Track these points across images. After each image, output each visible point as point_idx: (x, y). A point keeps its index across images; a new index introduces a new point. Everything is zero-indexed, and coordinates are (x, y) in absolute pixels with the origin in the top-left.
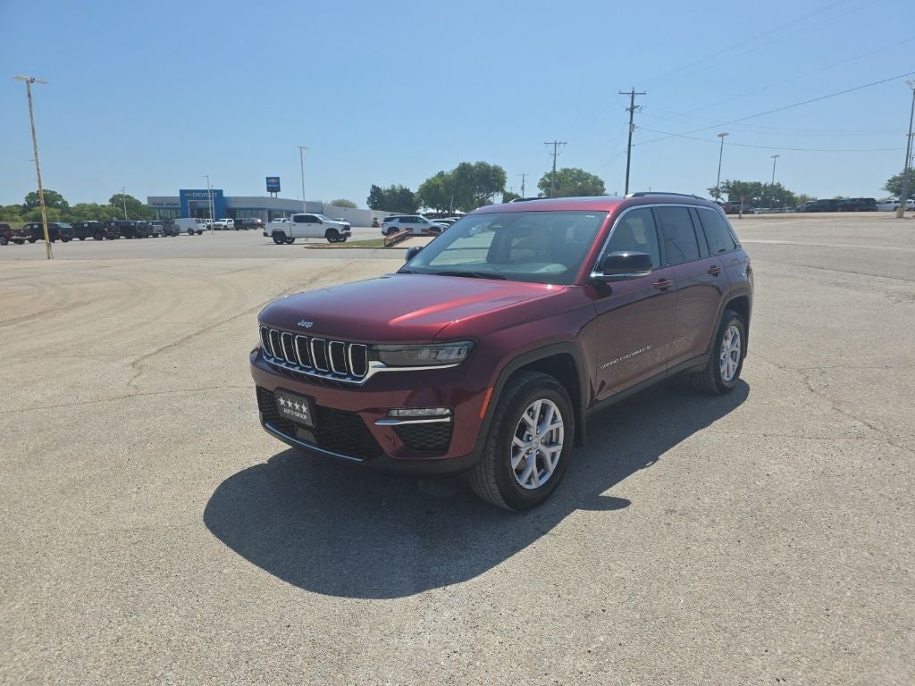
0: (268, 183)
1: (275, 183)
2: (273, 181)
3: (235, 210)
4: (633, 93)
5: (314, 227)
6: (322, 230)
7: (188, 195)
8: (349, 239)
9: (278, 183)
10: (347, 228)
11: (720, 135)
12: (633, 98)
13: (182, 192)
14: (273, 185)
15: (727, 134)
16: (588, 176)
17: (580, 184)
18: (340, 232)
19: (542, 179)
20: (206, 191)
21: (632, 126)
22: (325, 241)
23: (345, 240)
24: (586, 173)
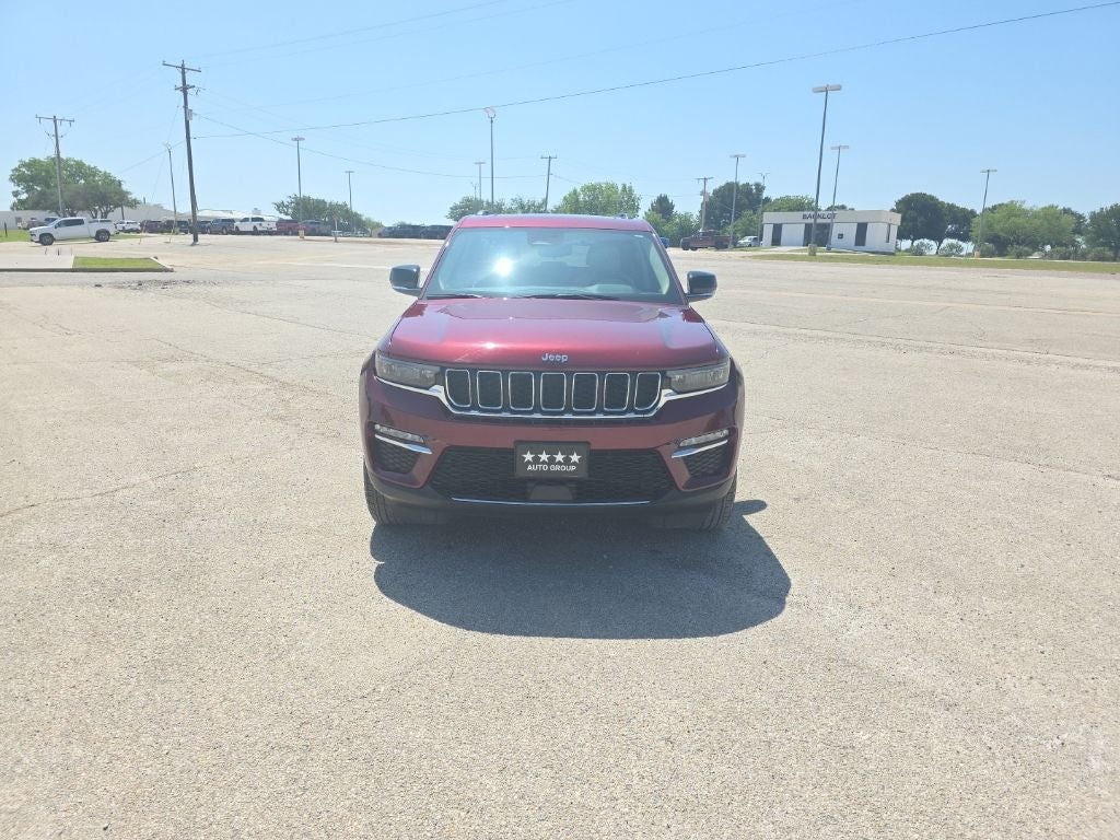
4: (183, 68)
11: (296, 139)
12: (183, 73)
15: (303, 139)
16: (93, 172)
17: (83, 181)
19: (16, 169)
21: (188, 113)
24: (89, 168)
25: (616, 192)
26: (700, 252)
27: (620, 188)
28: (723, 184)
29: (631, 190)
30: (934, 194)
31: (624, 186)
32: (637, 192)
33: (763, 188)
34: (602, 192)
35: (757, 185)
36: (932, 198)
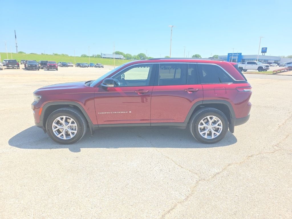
0: (262, 50)
1: (265, 50)
2: (265, 49)
3: (244, 59)
5: (254, 66)
6: (256, 67)
7: (230, 55)
8: (268, 71)
9: (266, 50)
10: (267, 66)
13: (229, 54)
14: (264, 50)
18: (264, 68)
20: (236, 54)
22: (257, 71)
23: (266, 71)
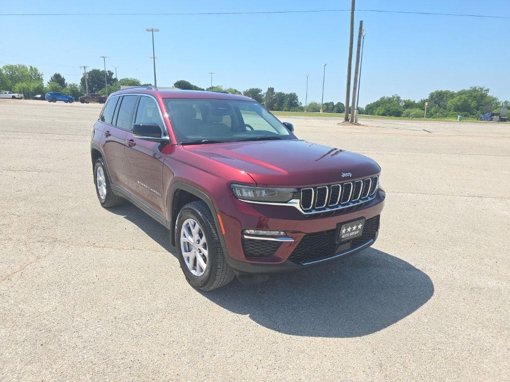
25: (27, 71)
26: (90, 104)
27: (29, 68)
28: (91, 70)
29: (36, 69)
30: (189, 81)
31: (31, 67)
32: (40, 71)
33: (112, 74)
34: (17, 69)
35: (109, 72)
36: (188, 83)
